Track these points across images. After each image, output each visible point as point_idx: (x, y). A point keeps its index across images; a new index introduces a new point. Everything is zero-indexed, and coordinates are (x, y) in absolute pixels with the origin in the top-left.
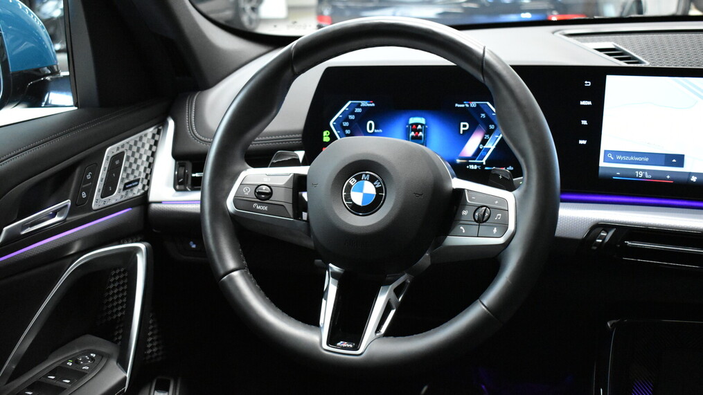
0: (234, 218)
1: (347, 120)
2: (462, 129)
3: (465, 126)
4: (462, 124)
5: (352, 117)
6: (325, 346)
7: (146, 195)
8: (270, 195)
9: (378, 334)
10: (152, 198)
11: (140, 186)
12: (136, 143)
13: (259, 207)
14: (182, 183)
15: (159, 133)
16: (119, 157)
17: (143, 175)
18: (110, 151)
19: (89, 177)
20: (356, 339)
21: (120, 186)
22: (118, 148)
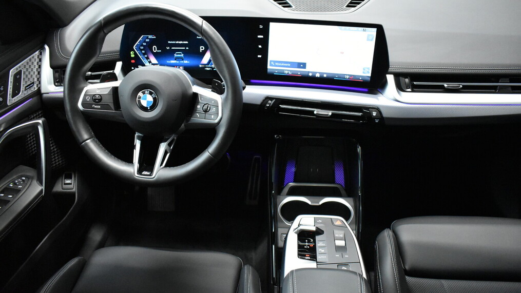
0: (83, 113)
1: (142, 45)
2: (201, 50)
3: (202, 48)
4: (201, 47)
5: (145, 44)
6: (136, 175)
7: (39, 89)
8: (100, 100)
9: (162, 167)
10: (43, 91)
11: (35, 86)
12: (28, 63)
13: (96, 107)
14: (58, 81)
15: (41, 54)
16: (19, 73)
17: (36, 80)
18: (12, 72)
19: (2, 89)
20: (151, 169)
21: (22, 88)
22: (17, 69)
